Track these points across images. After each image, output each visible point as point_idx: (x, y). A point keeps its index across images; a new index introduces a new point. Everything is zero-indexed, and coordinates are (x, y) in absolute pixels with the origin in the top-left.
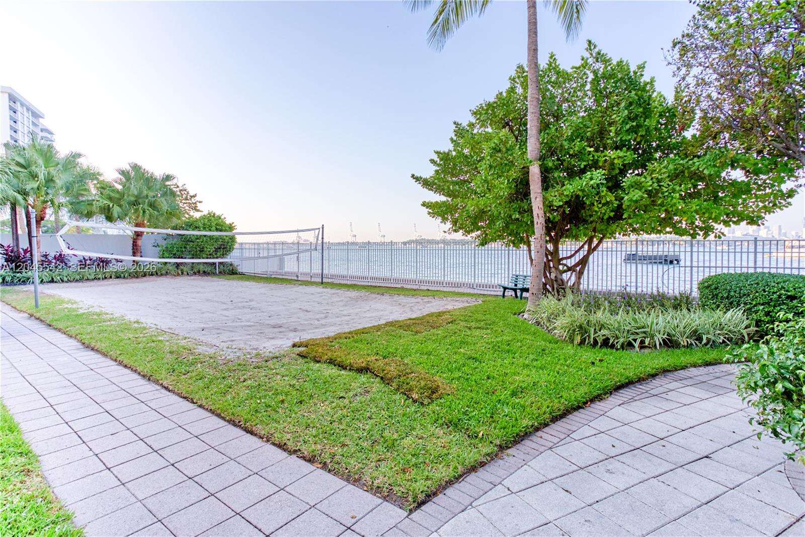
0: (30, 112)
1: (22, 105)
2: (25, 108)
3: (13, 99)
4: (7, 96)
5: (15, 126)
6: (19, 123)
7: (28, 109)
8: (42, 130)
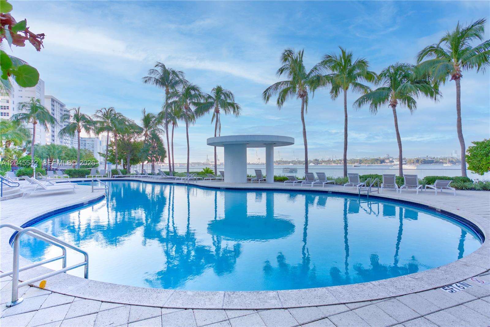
0: (60, 105)
1: (57, 102)
2: (57, 103)
3: (53, 100)
4: (51, 99)
5: (54, 112)
6: (55, 111)
7: (59, 104)
8: (65, 111)
